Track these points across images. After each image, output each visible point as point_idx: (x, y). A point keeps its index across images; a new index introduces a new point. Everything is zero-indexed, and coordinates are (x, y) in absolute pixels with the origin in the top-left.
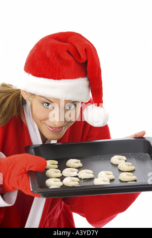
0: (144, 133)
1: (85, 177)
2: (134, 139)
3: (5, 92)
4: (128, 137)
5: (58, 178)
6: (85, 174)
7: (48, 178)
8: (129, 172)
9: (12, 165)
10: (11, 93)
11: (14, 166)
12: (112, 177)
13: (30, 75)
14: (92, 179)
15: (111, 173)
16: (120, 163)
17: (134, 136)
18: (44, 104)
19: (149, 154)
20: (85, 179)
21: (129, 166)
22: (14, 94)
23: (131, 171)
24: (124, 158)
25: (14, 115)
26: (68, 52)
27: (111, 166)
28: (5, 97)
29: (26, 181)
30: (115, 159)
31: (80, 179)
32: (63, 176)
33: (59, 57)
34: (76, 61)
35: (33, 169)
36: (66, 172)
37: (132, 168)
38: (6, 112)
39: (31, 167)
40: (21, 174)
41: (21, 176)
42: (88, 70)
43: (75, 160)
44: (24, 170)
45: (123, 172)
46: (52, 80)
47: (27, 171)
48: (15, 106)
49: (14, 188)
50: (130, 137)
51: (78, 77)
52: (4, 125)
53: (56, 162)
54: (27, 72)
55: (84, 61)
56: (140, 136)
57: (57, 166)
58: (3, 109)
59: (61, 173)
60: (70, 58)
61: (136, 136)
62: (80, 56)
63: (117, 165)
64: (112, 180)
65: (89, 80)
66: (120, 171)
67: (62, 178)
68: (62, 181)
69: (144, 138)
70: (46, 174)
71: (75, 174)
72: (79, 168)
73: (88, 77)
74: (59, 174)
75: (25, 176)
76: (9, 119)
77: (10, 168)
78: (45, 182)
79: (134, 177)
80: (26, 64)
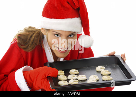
0: (115, 53)
1: (81, 79)
2: (108, 56)
3: (32, 31)
4: (105, 56)
5: (65, 80)
6: (82, 77)
7: (60, 81)
8: (107, 75)
9: (38, 73)
10: (35, 31)
11: (39, 74)
12: (98, 78)
13: (46, 18)
14: (85, 80)
15: (97, 76)
16: (102, 70)
17: (109, 55)
18: (55, 35)
19: (119, 65)
20: (82, 80)
21: (107, 72)
22: (37, 32)
23: (109, 75)
24: (104, 67)
25: (38, 44)
26: (68, 2)
27: (96, 73)
28: (32, 34)
29: (46, 83)
30: (99, 68)
31: (79, 80)
32: (68, 79)
33: (62, 6)
34: (72, 8)
35: (50, 75)
36: (70, 77)
37: (109, 73)
38: (33, 43)
39: (49, 74)
40: (43, 79)
41: (43, 80)
42: (80, 13)
43: (74, 70)
44: (45, 76)
45: (104, 75)
46: (59, 19)
47: (47, 76)
48: (38, 39)
49: (39, 87)
50: (106, 55)
51: (74, 17)
52: (32, 50)
53: (63, 72)
54: (44, 17)
55: (77, 8)
56: (113, 54)
57: (64, 74)
58: (31, 41)
59: (67, 77)
60: (69, 6)
61: (110, 54)
62: (75, 5)
63: (100, 72)
64: (98, 80)
65: (81, 19)
66: (102, 75)
67: (68, 80)
68: (68, 82)
69: (115, 56)
70: (58, 78)
71: (75, 77)
72: (77, 74)
73: (80, 18)
74: (66, 78)
75: (46, 79)
76: (35, 46)
77: (37, 75)
78: (58, 83)
79: (111, 78)
80: (43, 12)
